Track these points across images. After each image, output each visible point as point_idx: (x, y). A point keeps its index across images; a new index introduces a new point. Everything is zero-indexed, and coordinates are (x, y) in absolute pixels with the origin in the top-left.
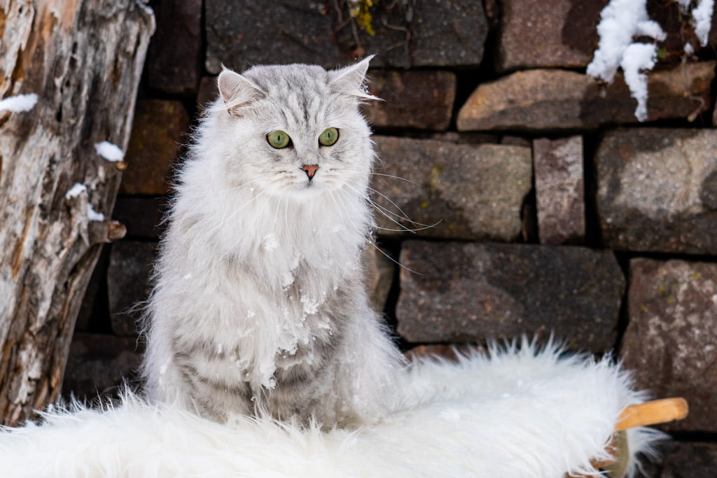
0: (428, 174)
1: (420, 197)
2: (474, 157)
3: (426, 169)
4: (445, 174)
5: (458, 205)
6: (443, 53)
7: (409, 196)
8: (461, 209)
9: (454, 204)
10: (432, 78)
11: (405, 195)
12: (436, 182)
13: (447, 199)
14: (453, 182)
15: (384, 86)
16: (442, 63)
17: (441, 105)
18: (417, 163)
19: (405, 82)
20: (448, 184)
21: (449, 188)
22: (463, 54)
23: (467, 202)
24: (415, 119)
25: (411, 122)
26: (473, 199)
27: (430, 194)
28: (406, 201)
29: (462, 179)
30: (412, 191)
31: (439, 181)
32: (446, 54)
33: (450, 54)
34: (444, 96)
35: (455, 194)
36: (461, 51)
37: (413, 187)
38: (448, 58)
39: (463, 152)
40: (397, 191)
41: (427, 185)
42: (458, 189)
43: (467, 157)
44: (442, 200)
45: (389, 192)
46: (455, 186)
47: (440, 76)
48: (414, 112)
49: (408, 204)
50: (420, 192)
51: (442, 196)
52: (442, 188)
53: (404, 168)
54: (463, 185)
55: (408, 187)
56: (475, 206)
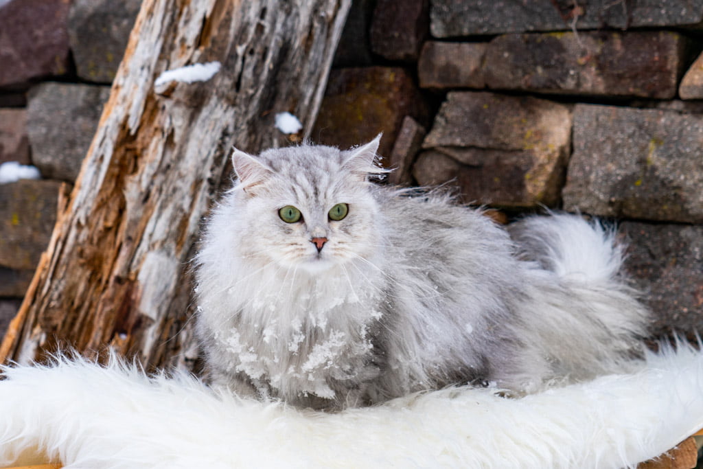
0: (644, 148)
1: (634, 174)
2: (697, 129)
3: (642, 142)
4: (662, 148)
5: (675, 184)
6: (663, 12)
7: (623, 172)
8: (679, 187)
9: (671, 182)
10: (654, 39)
11: (618, 172)
12: (653, 157)
13: (662, 176)
14: (670, 157)
15: (603, 50)
16: (662, 23)
17: (662, 70)
18: (631, 136)
19: (626, 45)
20: (663, 159)
21: (665, 164)
22: (683, 12)
23: (686, 179)
24: (635, 87)
25: (631, 90)
26: (693, 177)
27: (645, 169)
28: (619, 178)
29: (680, 154)
30: (627, 167)
31: (655, 156)
32: (667, 13)
33: (671, 13)
34: (665, 59)
35: (672, 171)
36: (681, 9)
37: (628, 162)
38: (669, 17)
39: (686, 123)
40: (612, 167)
41: (642, 161)
42: (674, 165)
43: (689, 128)
44: (657, 178)
45: (603, 168)
46: (672, 162)
47: (662, 37)
48: (634, 78)
49: (621, 182)
50: (634, 168)
51: (657, 173)
52: (658, 164)
53: (619, 142)
54: (681, 160)
55: (622, 162)
56: (695, 185)
